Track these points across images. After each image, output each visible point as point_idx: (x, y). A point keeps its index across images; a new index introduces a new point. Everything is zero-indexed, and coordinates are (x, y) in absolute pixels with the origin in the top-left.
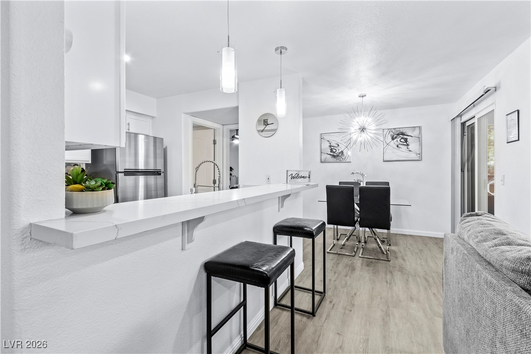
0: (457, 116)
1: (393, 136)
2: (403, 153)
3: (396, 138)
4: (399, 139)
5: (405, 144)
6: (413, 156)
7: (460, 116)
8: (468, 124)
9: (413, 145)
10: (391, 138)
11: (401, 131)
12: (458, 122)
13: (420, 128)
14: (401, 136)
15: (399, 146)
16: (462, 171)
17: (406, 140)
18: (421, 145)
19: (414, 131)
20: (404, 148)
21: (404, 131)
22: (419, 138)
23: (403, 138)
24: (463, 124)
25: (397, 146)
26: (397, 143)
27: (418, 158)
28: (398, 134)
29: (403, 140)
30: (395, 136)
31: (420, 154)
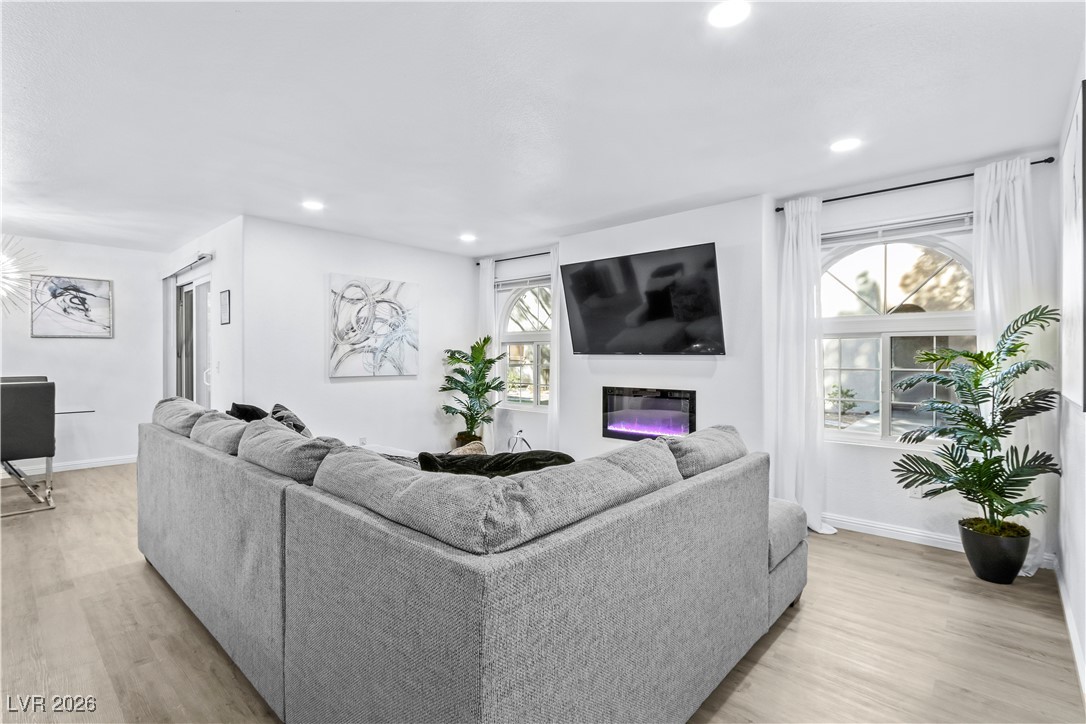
0: (171, 276)
1: (55, 291)
2: (76, 322)
3: (61, 294)
4: (67, 298)
5: (81, 307)
6: (97, 330)
7: (176, 276)
8: (186, 289)
9: (97, 311)
10: (49, 293)
11: (74, 283)
12: (173, 285)
13: (110, 283)
14: (72, 293)
15: (68, 310)
16: (179, 355)
17: (83, 301)
18: (112, 311)
19: (99, 287)
20: (79, 315)
21: (79, 285)
22: (109, 301)
23: (76, 297)
24: (180, 289)
25: (65, 310)
26: (63, 305)
27: (107, 335)
28: (66, 289)
29: (76, 301)
30: (59, 291)
31: (110, 327)
